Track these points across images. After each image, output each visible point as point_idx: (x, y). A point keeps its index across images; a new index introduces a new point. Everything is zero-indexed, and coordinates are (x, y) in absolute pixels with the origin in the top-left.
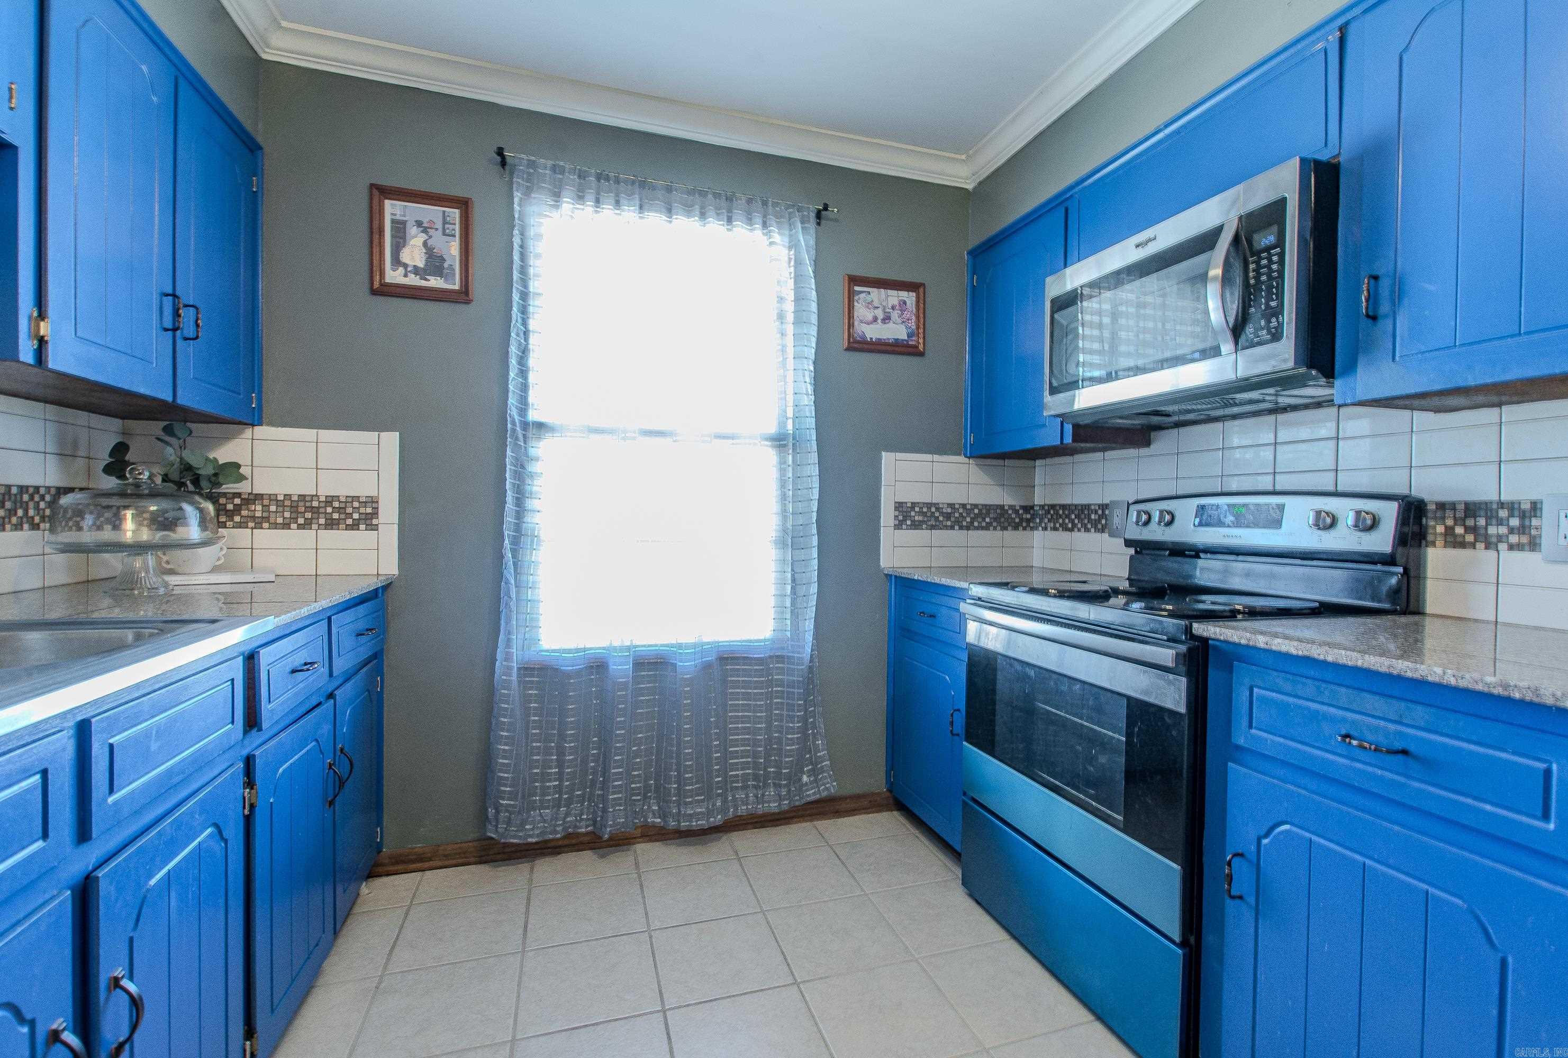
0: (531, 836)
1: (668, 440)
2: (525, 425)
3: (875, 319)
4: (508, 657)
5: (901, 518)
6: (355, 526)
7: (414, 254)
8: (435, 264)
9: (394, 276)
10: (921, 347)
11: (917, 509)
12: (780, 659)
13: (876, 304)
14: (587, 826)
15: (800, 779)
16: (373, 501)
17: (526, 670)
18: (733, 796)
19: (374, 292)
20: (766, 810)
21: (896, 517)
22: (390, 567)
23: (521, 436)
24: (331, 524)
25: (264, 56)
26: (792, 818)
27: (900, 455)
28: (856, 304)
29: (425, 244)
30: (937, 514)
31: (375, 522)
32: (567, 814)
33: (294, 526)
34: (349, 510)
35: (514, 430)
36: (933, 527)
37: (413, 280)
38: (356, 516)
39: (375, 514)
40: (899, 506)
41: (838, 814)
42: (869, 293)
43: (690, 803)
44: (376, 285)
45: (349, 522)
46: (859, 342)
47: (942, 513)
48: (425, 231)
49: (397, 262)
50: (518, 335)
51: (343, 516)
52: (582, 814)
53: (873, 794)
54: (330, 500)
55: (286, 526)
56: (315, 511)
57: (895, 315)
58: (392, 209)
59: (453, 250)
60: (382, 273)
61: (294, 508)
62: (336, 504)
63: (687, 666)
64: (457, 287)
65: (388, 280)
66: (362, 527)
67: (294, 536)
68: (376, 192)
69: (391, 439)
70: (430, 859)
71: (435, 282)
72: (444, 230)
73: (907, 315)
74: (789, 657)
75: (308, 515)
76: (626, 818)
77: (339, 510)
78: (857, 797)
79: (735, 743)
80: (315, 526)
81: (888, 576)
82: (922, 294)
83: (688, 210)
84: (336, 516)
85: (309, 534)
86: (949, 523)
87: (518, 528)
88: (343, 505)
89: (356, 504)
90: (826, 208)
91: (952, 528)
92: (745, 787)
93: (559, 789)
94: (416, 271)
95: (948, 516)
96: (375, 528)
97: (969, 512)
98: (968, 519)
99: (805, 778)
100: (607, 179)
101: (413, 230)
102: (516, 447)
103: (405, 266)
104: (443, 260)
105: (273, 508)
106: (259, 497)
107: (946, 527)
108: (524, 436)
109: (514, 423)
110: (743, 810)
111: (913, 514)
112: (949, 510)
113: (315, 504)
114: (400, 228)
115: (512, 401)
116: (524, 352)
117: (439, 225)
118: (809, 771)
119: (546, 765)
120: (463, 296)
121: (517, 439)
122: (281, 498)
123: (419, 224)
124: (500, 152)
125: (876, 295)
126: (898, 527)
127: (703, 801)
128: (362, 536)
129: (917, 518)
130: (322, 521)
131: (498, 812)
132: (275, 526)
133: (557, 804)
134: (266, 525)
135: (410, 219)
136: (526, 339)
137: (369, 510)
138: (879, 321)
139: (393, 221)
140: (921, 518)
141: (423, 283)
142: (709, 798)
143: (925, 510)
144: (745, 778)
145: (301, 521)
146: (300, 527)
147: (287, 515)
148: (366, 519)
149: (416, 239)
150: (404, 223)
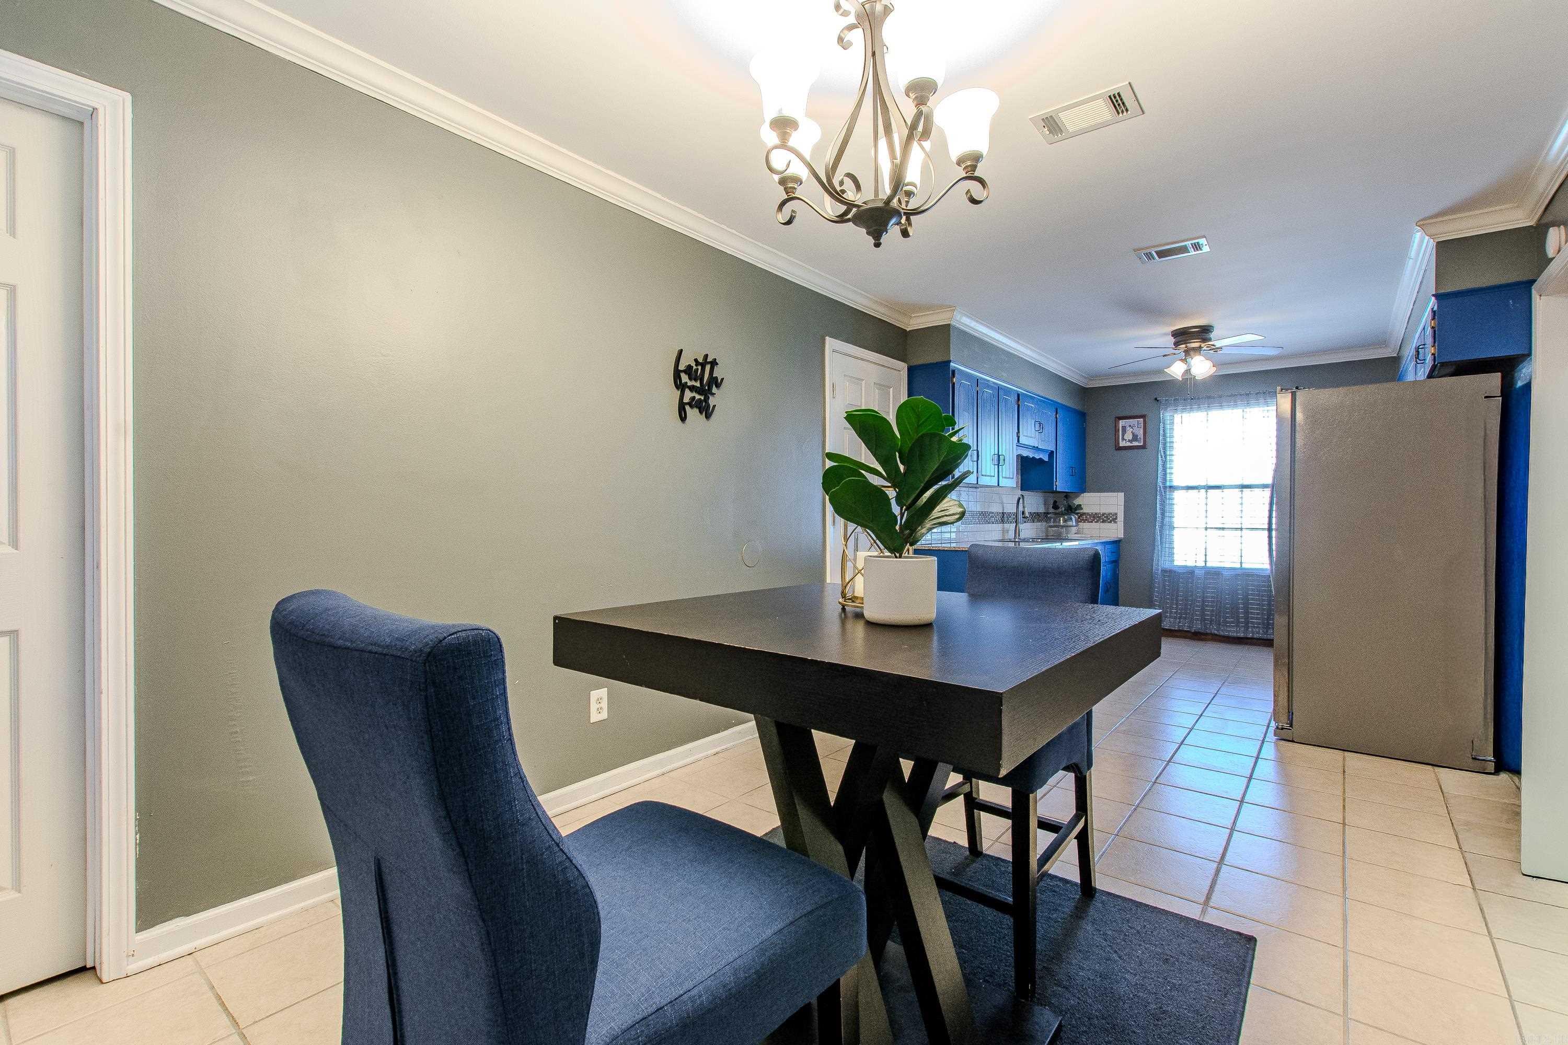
2: (1165, 488)
6: (1110, 522)
7: (1129, 436)
8: (1135, 438)
9: (1122, 444)
16: (1116, 514)
19: (1117, 449)
22: (1121, 535)
23: (1163, 492)
24: (1104, 521)
25: (1087, 387)
29: (1132, 432)
32: (1179, 622)
34: (1109, 517)
35: (1160, 490)
37: (1128, 444)
38: (1111, 519)
39: (1116, 518)
44: (1116, 446)
48: (1132, 428)
49: (1123, 439)
50: (1162, 457)
51: (1107, 519)
54: (1103, 514)
55: (1092, 522)
56: (1099, 517)
58: (1122, 423)
59: (1140, 433)
60: (1118, 443)
61: (1094, 517)
62: (1105, 515)
64: (1142, 444)
65: (1121, 445)
66: (1113, 522)
67: (1094, 525)
68: (1117, 418)
69: (1121, 495)
71: (1135, 444)
72: (1138, 427)
75: (1098, 519)
77: (1107, 517)
80: (1099, 522)
84: (1105, 519)
85: (1097, 524)
87: (1162, 522)
89: (1111, 515)
94: (1129, 441)
96: (1116, 522)
100: (1195, 399)
101: (1128, 428)
102: (1161, 495)
103: (1125, 440)
104: (1137, 436)
106: (1084, 513)
108: (1165, 491)
109: (1168, 487)
110: (1257, 636)
113: (1100, 515)
114: (1124, 428)
115: (1159, 480)
116: (1165, 462)
117: (1136, 426)
119: (1172, 604)
120: (1143, 447)
121: (1161, 492)
122: (1093, 514)
123: (1130, 426)
124: (1154, 398)
128: (1112, 525)
130: (1101, 521)
132: (1089, 522)
135: (1127, 425)
136: (1165, 458)
137: (1115, 517)
139: (1122, 426)
141: (1131, 445)
142: (1237, 625)
145: (1096, 520)
146: (1096, 522)
148: (1114, 520)
149: (1129, 430)
150: (1125, 427)
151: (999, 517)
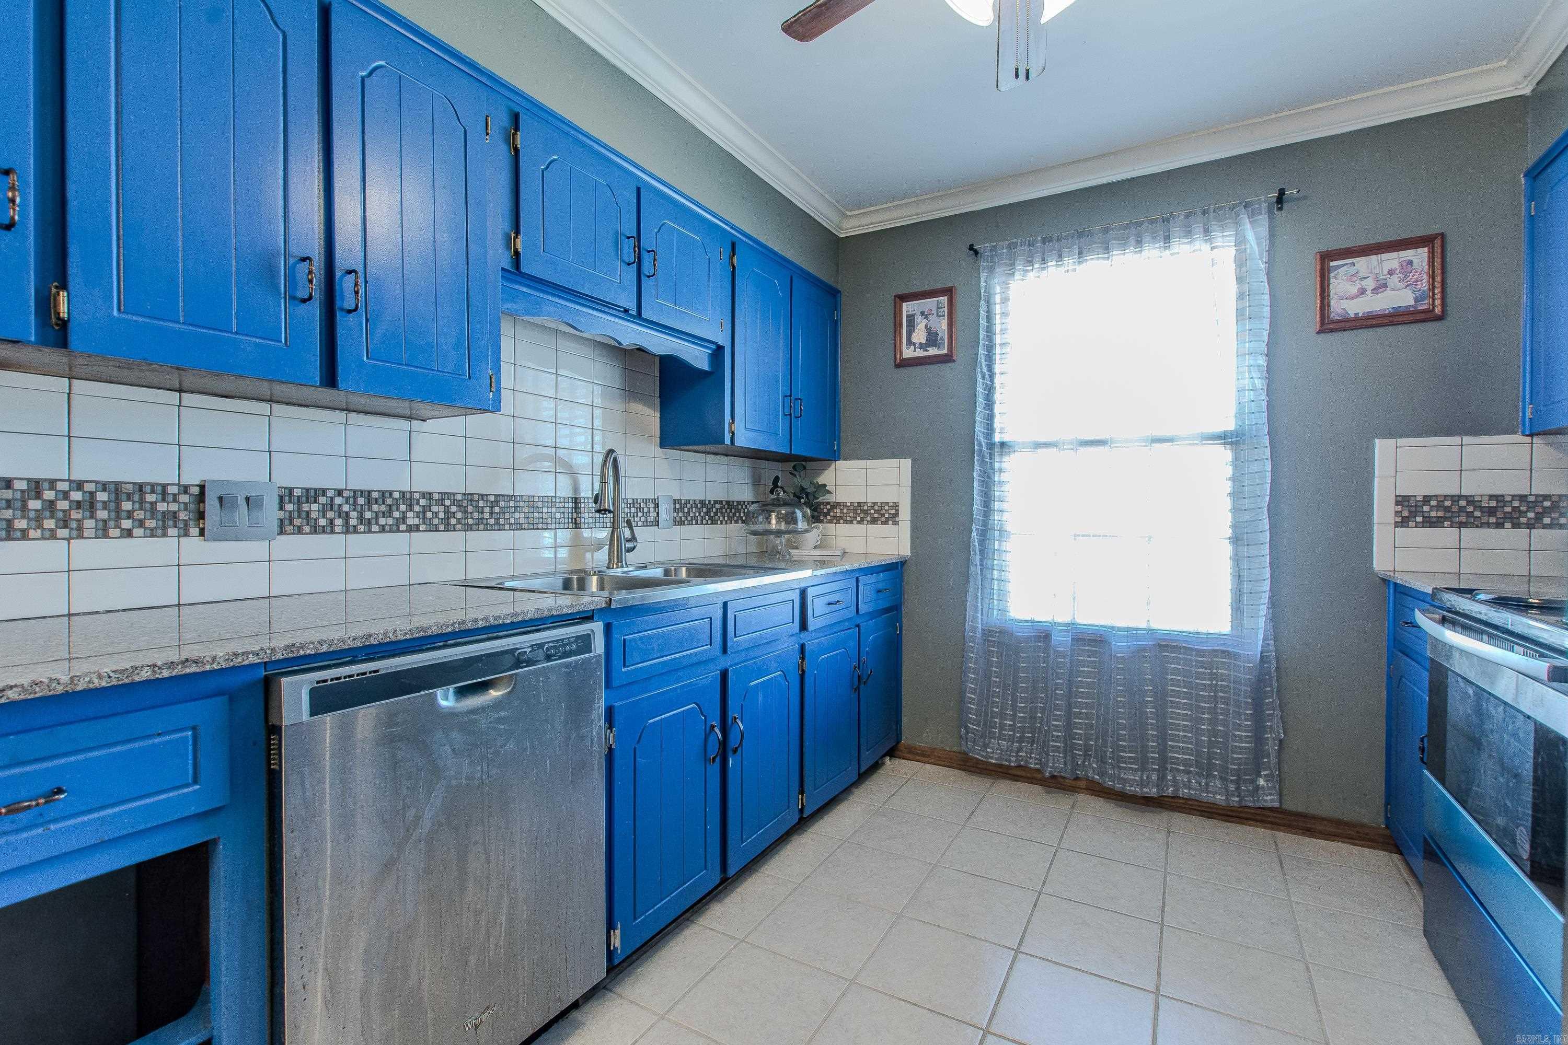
0: (992, 758)
1: (1106, 449)
2: (991, 446)
3: (1363, 292)
4: (974, 619)
5: (1406, 513)
6: (885, 523)
7: (920, 336)
8: (933, 340)
10: (1438, 310)
11: (1434, 503)
12: (1225, 654)
13: (1363, 274)
14: (1036, 764)
15: (1253, 781)
16: (896, 506)
17: (988, 633)
18: (1174, 777)
19: (898, 366)
20: (1211, 800)
21: (1397, 513)
22: (905, 550)
23: (987, 455)
24: (874, 521)
25: (842, 236)
26: (1247, 819)
27: (1402, 441)
28: (1332, 281)
29: (926, 327)
30: (1470, 509)
31: (897, 519)
32: (1020, 750)
33: (855, 522)
34: (883, 512)
35: (981, 451)
36: (1461, 525)
37: (920, 353)
38: (887, 515)
39: (897, 514)
40: (1402, 500)
41: (1309, 832)
42: (1353, 264)
43: (1125, 768)
44: (898, 361)
45: (883, 519)
46: (1338, 322)
47: (1481, 508)
48: (926, 318)
49: (910, 343)
50: (984, 378)
51: (880, 516)
52: (1032, 753)
53: (1365, 826)
54: (873, 505)
55: (851, 522)
56: (866, 513)
57: (1394, 281)
58: (907, 308)
60: (901, 354)
61: (855, 511)
62: (876, 508)
63: (1119, 647)
64: (945, 351)
65: (905, 356)
66: (890, 522)
67: (855, 528)
68: (897, 300)
69: (907, 463)
71: (932, 351)
72: (938, 313)
73: (1413, 276)
74: (1235, 654)
75: (862, 515)
76: (1065, 764)
77: (878, 512)
78: (1342, 824)
79: (1175, 727)
80: (865, 522)
81: (1385, 581)
82: (1438, 250)
83: (1123, 244)
84: (876, 515)
85: (862, 527)
86: (1493, 520)
87: (985, 524)
88: (880, 509)
89: (887, 508)
90: (1282, 192)
91: (1499, 525)
92: (1188, 772)
93: (1013, 727)
94: (921, 346)
95: (1492, 511)
96: (896, 523)
97: (1531, 506)
98: (1531, 515)
99: (1261, 782)
100: (1051, 240)
101: (919, 319)
102: (983, 463)
103: (914, 344)
104: (937, 334)
105: (845, 511)
106: (838, 504)
107: (1489, 525)
108: (990, 454)
109: (980, 445)
110: (1184, 792)
111: (1426, 509)
112: (1493, 503)
113: (866, 508)
114: (911, 319)
115: (979, 429)
116: (990, 390)
117: (934, 311)
118: (1265, 775)
119: (1003, 707)
120: (947, 359)
121: (983, 456)
122: (849, 504)
123: (922, 313)
124: (971, 248)
125: (1362, 264)
126: (1403, 523)
127: (1138, 770)
128: (890, 529)
129: (1433, 514)
130: (869, 519)
131: (967, 732)
132: (846, 522)
133: (1011, 739)
134: (841, 521)
135: (917, 312)
136: (992, 380)
137: (894, 512)
138: (1369, 292)
139: (908, 316)
140: (1440, 514)
141: (926, 354)
142: (1145, 768)
143: (1448, 503)
144: (1187, 763)
145: (858, 519)
146: (859, 522)
147: (852, 515)
148: (893, 518)
149: (921, 324)
150: (913, 316)
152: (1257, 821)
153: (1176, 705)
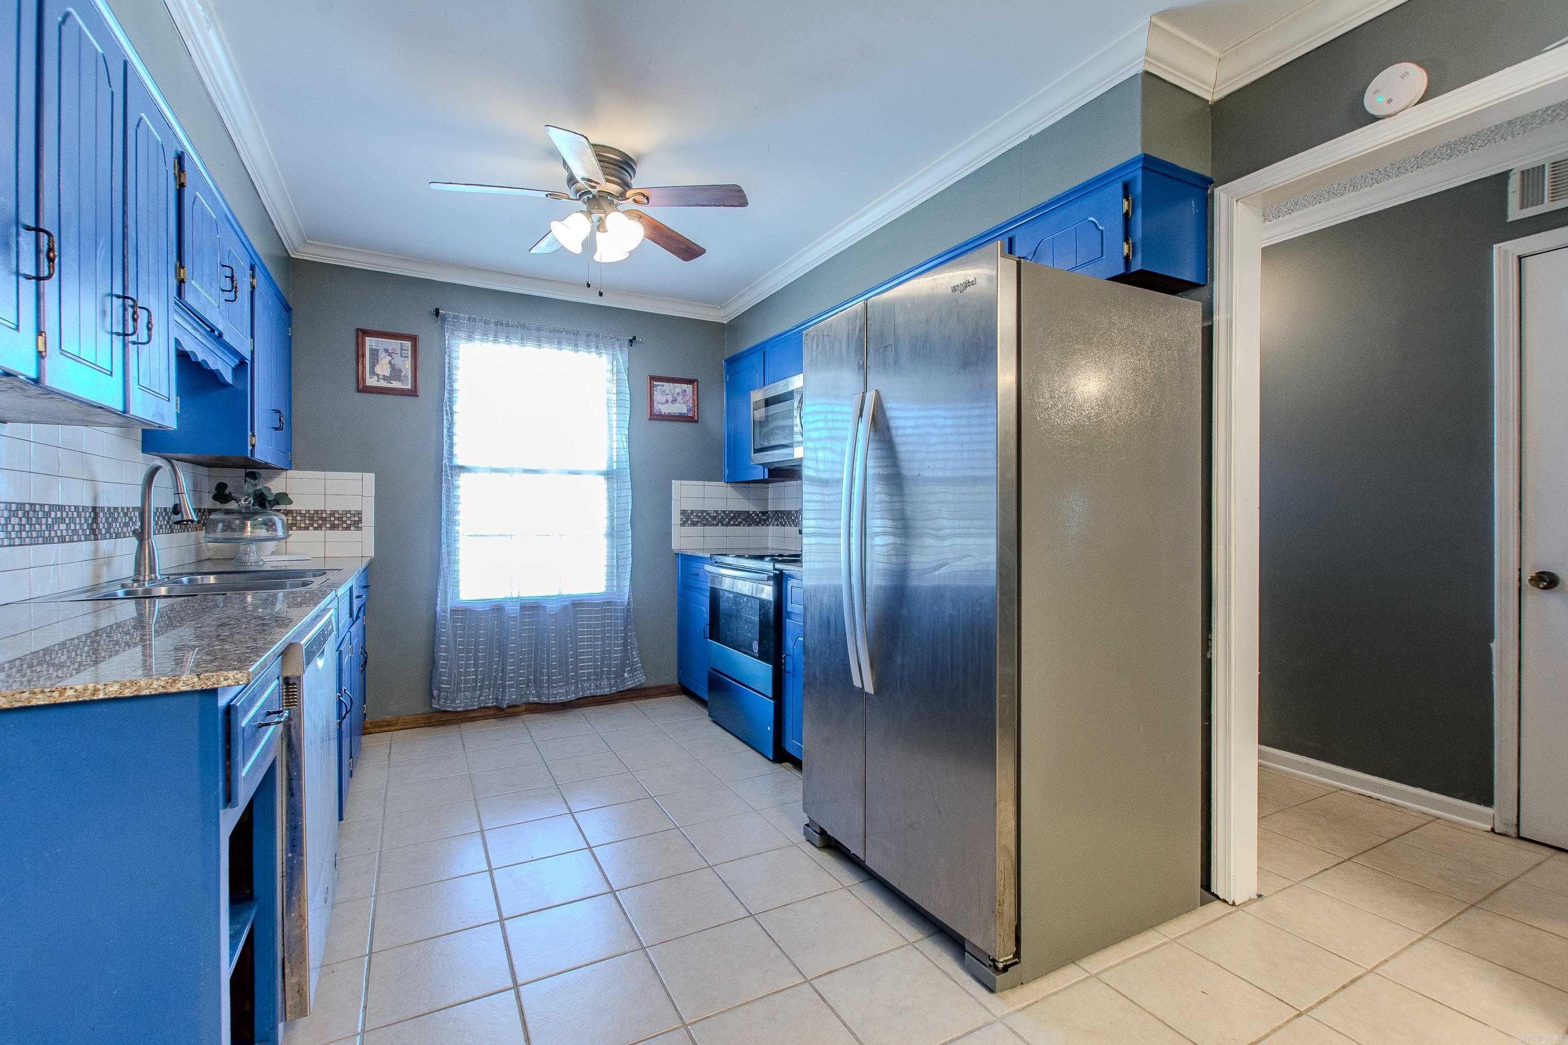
0: (459, 707)
1: (539, 475)
2: (452, 468)
3: (667, 401)
5: (684, 519)
6: (348, 529)
7: (383, 368)
8: (396, 373)
9: (371, 382)
10: (696, 418)
11: (695, 514)
12: (609, 603)
13: (667, 392)
14: (493, 703)
15: (623, 675)
16: (359, 513)
17: (455, 611)
18: (582, 685)
19: (359, 391)
20: (603, 693)
21: (681, 519)
22: (370, 552)
23: (449, 474)
24: (334, 527)
25: (292, 256)
26: (619, 699)
27: (683, 482)
28: (655, 392)
29: (390, 362)
30: (707, 517)
31: (360, 525)
32: (481, 695)
33: (311, 528)
34: (345, 519)
35: (446, 471)
36: (705, 525)
37: (383, 384)
38: (349, 522)
39: (360, 521)
40: (683, 512)
41: (647, 697)
42: (663, 386)
43: (555, 687)
44: (361, 387)
45: (345, 525)
46: (657, 415)
47: (710, 517)
48: (390, 355)
49: (373, 373)
51: (340, 522)
52: (489, 695)
53: (669, 685)
54: (333, 513)
55: (306, 528)
56: (324, 519)
57: (679, 398)
58: (370, 342)
59: (406, 366)
60: (364, 380)
61: (311, 518)
62: (337, 515)
63: (552, 607)
64: (409, 387)
65: (368, 384)
66: (352, 528)
67: (311, 534)
68: (360, 333)
69: (370, 477)
70: (395, 725)
71: (396, 385)
72: (401, 354)
73: (687, 398)
74: (614, 602)
75: (320, 522)
76: (517, 696)
77: (338, 519)
78: (660, 687)
79: (583, 654)
80: (324, 528)
81: (677, 554)
82: (696, 387)
83: (550, 341)
84: (336, 522)
85: (320, 533)
86: (715, 522)
88: (340, 516)
89: (349, 515)
90: (634, 338)
91: (717, 525)
92: (589, 680)
93: (475, 680)
94: (385, 378)
95: (714, 518)
96: (359, 529)
97: (727, 515)
98: (727, 520)
99: (626, 675)
100: (502, 324)
101: (382, 355)
103: (378, 375)
104: (401, 372)
105: (299, 518)
106: (293, 511)
107: (713, 525)
108: (451, 474)
109: (446, 467)
110: (588, 693)
111: (692, 517)
112: (715, 514)
113: (324, 515)
114: (375, 353)
116: (451, 424)
117: (399, 351)
118: (628, 671)
119: (467, 666)
120: (413, 393)
121: (448, 476)
122: (303, 512)
123: (386, 351)
124: (436, 310)
125: (667, 386)
126: (683, 525)
127: (563, 685)
128: (353, 534)
129: (694, 520)
130: (328, 525)
131: (440, 692)
132: (300, 528)
133: (474, 689)
134: (294, 528)
135: (381, 348)
136: (452, 417)
137: (357, 519)
138: (670, 402)
139: (371, 350)
140: (697, 520)
141: (389, 385)
142: (567, 684)
143: (699, 514)
144: (589, 674)
145: (316, 525)
146: (316, 529)
147: (307, 522)
148: (355, 524)
149: (384, 360)
150: (377, 350)
151: (81, 524)
152: (623, 699)
153: (583, 640)
